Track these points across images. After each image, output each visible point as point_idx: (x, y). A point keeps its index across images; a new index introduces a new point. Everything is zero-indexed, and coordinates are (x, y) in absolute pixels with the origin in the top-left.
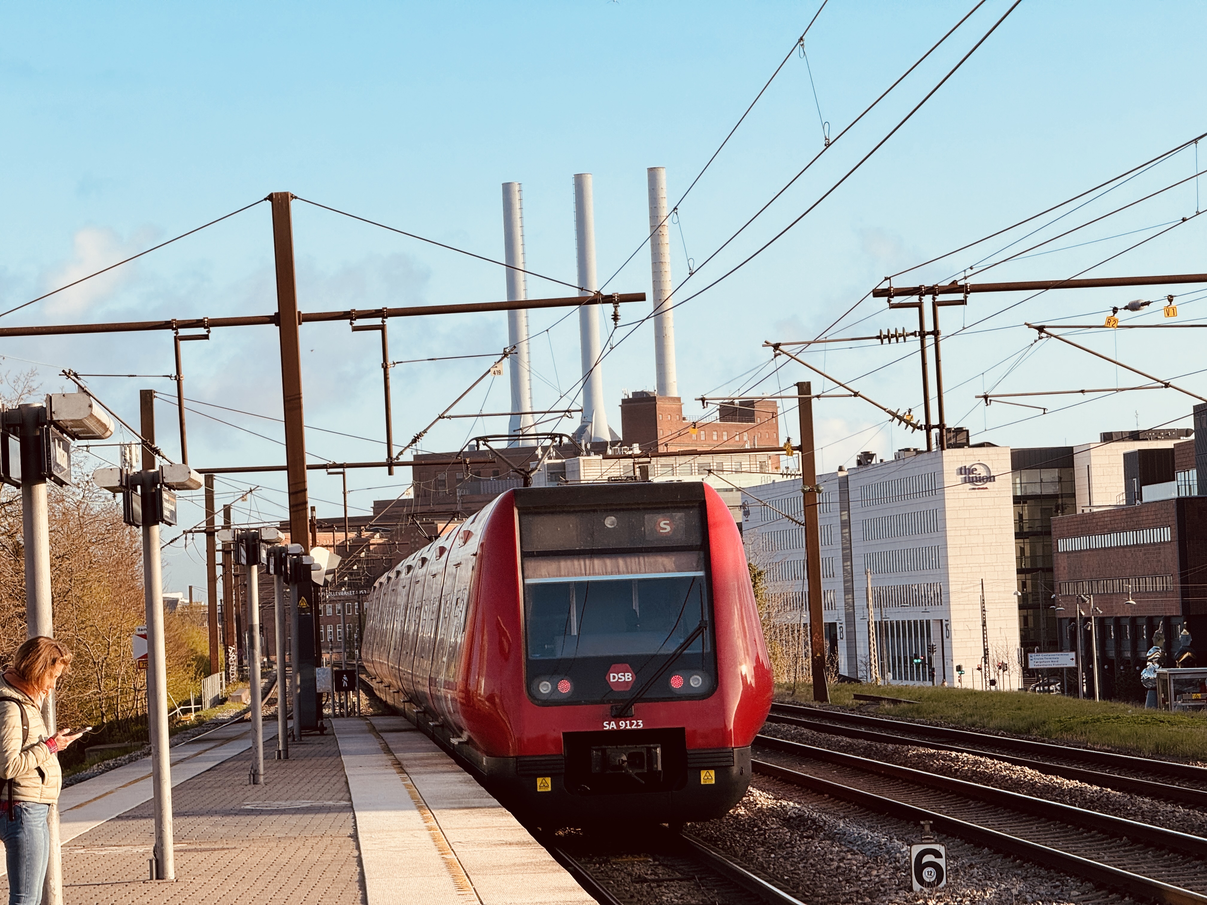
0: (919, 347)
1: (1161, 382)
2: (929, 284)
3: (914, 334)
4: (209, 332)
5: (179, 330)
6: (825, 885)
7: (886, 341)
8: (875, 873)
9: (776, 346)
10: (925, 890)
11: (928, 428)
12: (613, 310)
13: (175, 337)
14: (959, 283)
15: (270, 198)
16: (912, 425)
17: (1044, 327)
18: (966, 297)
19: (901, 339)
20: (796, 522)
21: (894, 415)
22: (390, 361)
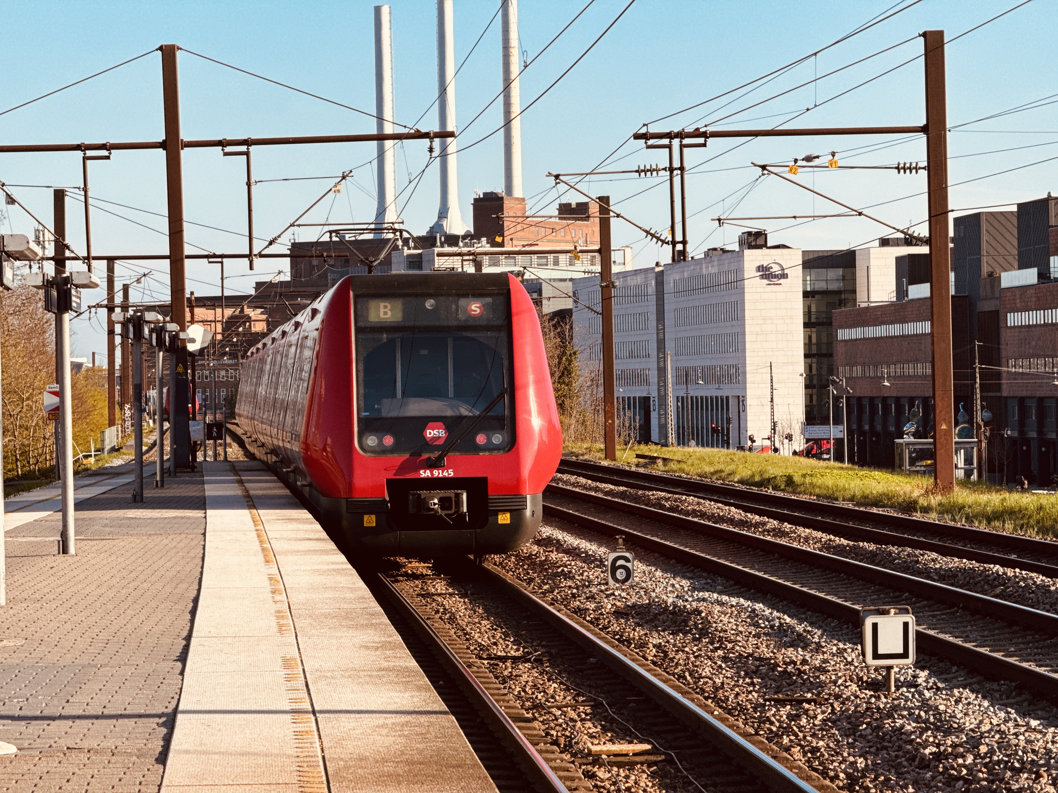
0: (668, 180)
1: (855, 211)
2: (678, 130)
3: (665, 169)
4: (110, 153)
5: (87, 152)
7: (643, 174)
9: (557, 177)
10: (618, 585)
11: (674, 243)
12: (429, 144)
13: (84, 158)
14: (702, 130)
15: (161, 48)
16: (661, 240)
17: (767, 166)
18: (705, 141)
19: (655, 173)
20: (595, 312)
21: (648, 232)
22: (253, 180)
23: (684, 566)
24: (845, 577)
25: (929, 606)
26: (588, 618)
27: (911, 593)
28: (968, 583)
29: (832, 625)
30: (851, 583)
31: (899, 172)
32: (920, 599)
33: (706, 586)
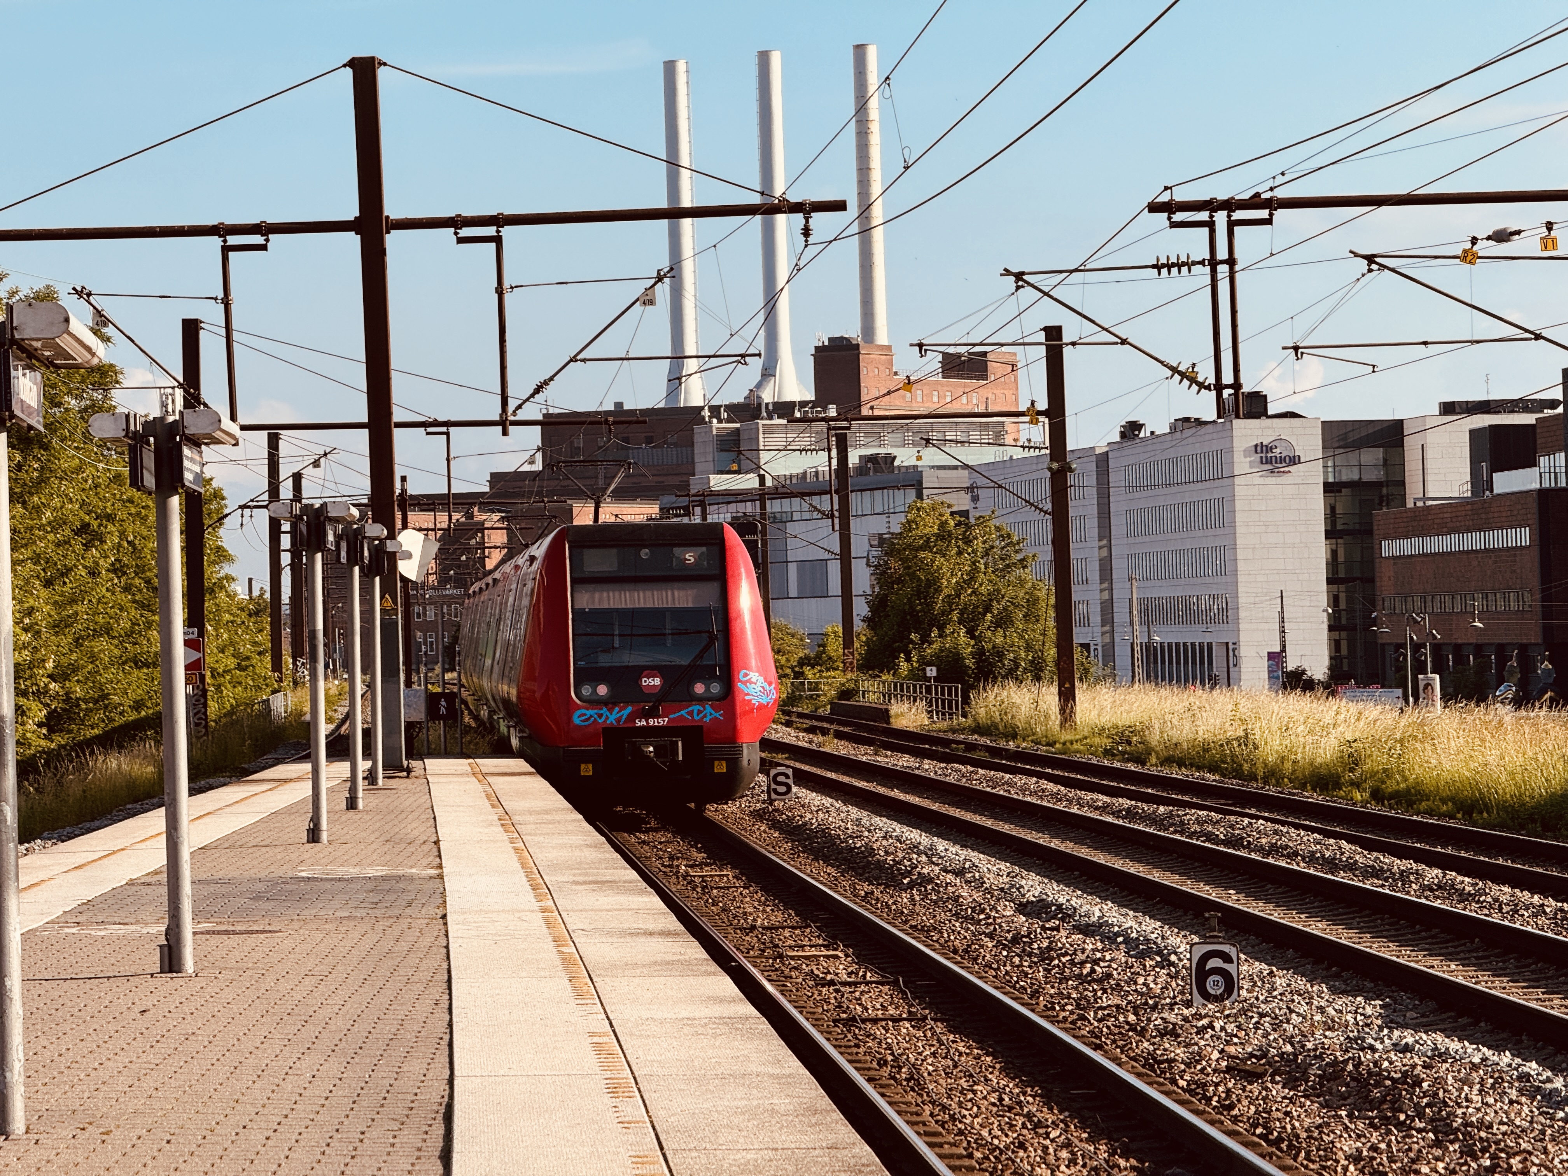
0: (1208, 280)
1: (1531, 332)
3: (1202, 263)
4: (267, 240)
5: (228, 237)
7: (1164, 271)
8: (1141, 980)
9: (1019, 276)
10: (1210, 1006)
11: (1219, 387)
12: (804, 221)
13: (223, 247)
14: (1263, 196)
15: (353, 63)
16: (1197, 383)
17: (1375, 256)
18: (1271, 215)
19: (1185, 269)
20: (1040, 510)
21: (1174, 370)
22: (506, 284)
26: (1181, 1082)
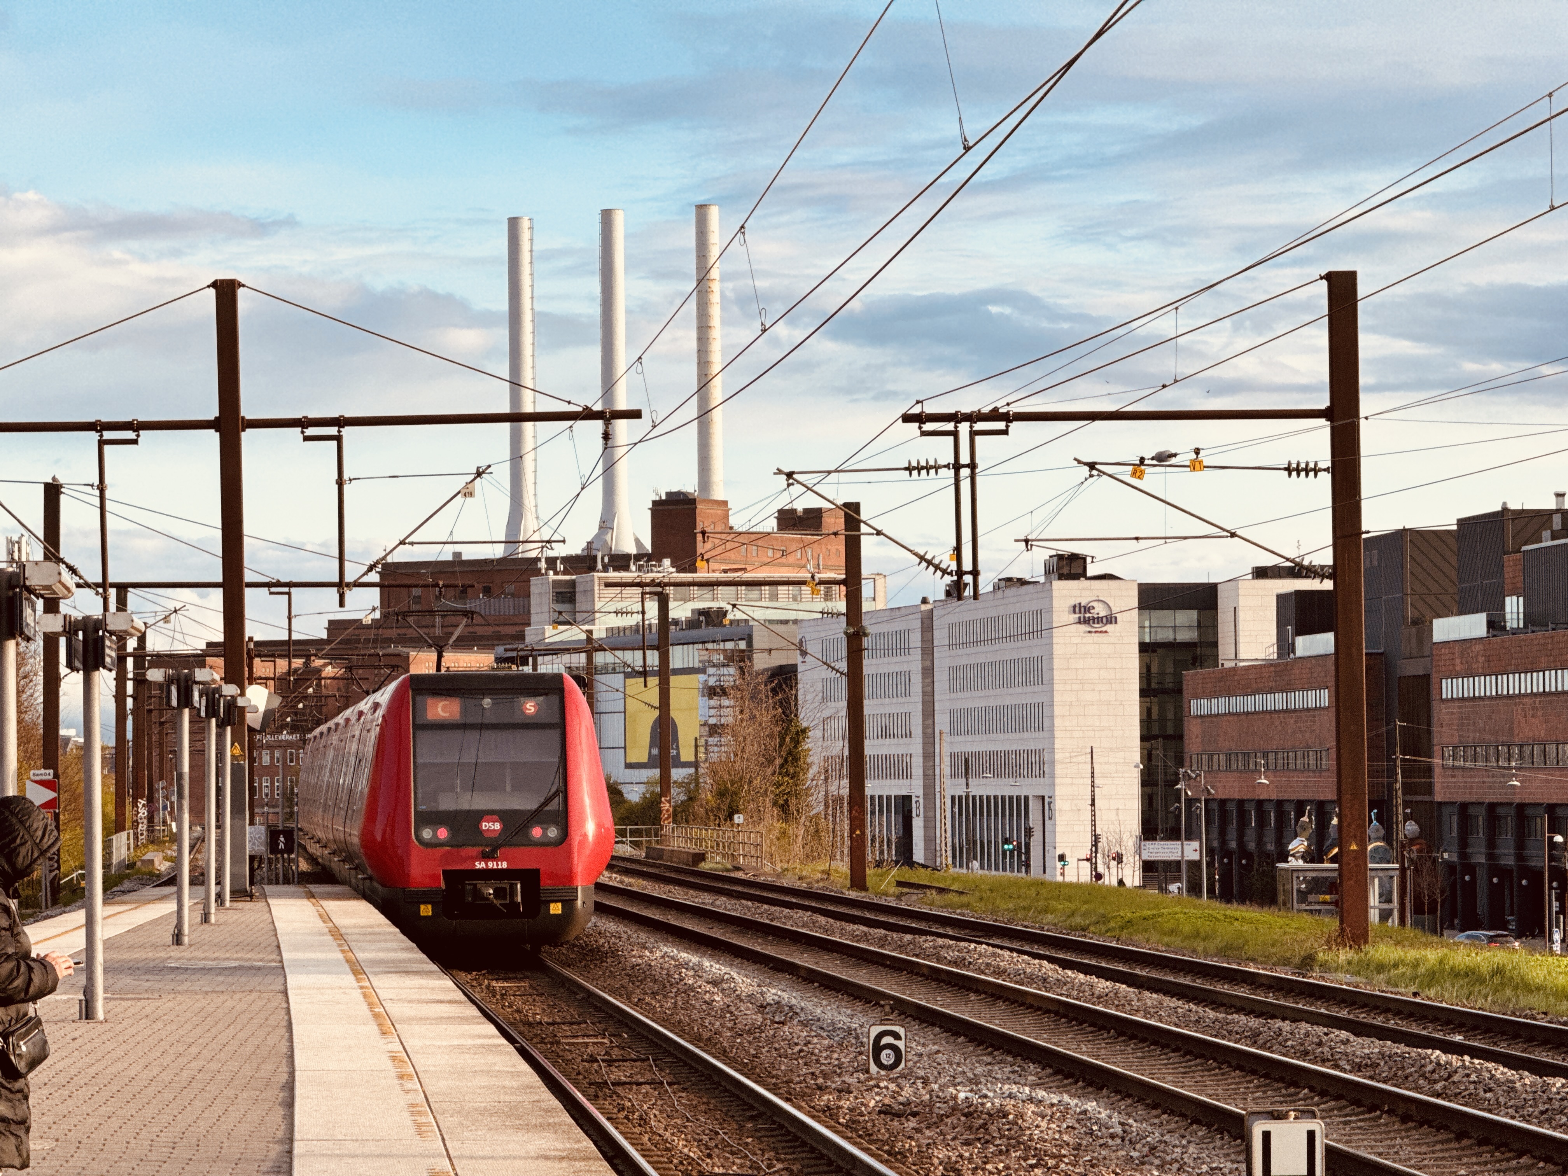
0: (953, 481)
1: (1226, 530)
2: (966, 410)
3: (947, 466)
4: (138, 436)
5: (104, 433)
6: (783, 1068)
7: (915, 473)
8: (836, 1056)
9: (790, 475)
10: (883, 1073)
11: (960, 574)
12: (604, 427)
13: (99, 441)
14: (1001, 410)
15: (214, 285)
16: (941, 569)
17: (1096, 463)
18: (1007, 426)
19: (932, 471)
20: (838, 671)
21: (922, 558)
22: (346, 476)
23: (978, 1045)
24: (1214, 1064)
25: (1340, 1109)
26: (841, 1120)
27: (1312, 1089)
28: (1395, 1075)
29: (1200, 1134)
30: (1223, 1074)
31: (1290, 475)
32: (1325, 1099)
33: (1012, 1076)
